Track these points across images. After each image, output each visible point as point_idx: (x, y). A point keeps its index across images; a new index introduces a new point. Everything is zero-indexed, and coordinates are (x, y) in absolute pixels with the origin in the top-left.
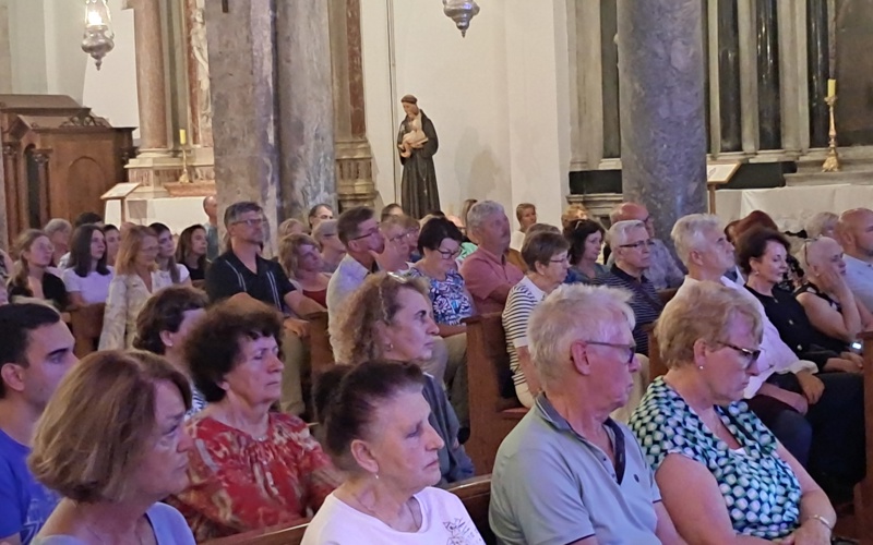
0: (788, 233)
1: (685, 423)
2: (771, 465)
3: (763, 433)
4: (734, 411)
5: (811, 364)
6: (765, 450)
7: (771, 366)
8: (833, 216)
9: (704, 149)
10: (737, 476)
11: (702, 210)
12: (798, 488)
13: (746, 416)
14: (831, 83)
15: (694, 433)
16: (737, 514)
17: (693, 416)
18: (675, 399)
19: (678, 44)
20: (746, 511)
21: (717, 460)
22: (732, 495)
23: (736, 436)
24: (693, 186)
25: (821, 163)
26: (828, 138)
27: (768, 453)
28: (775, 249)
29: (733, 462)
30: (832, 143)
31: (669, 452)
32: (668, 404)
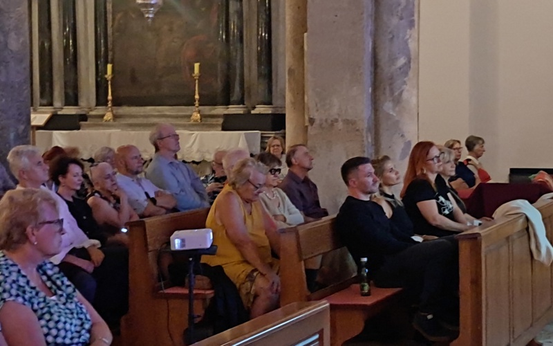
0: (82, 159)
1: (18, 281)
2: (73, 306)
3: (68, 286)
4: (50, 272)
5: (96, 242)
6: (69, 297)
7: (71, 244)
8: (110, 150)
9: (29, 104)
10: (51, 314)
11: (27, 143)
12: (89, 320)
13: (58, 276)
14: (109, 66)
15: (24, 287)
16: (50, 339)
17: (24, 276)
18: (12, 265)
19: (13, 35)
20: (56, 337)
21: (38, 303)
22: (47, 327)
23: (50, 288)
24: (22, 127)
25: (102, 116)
26: (107, 101)
27: (71, 299)
28: (75, 169)
29: (49, 305)
30: (110, 104)
31: (7, 300)
32: (7, 268)
